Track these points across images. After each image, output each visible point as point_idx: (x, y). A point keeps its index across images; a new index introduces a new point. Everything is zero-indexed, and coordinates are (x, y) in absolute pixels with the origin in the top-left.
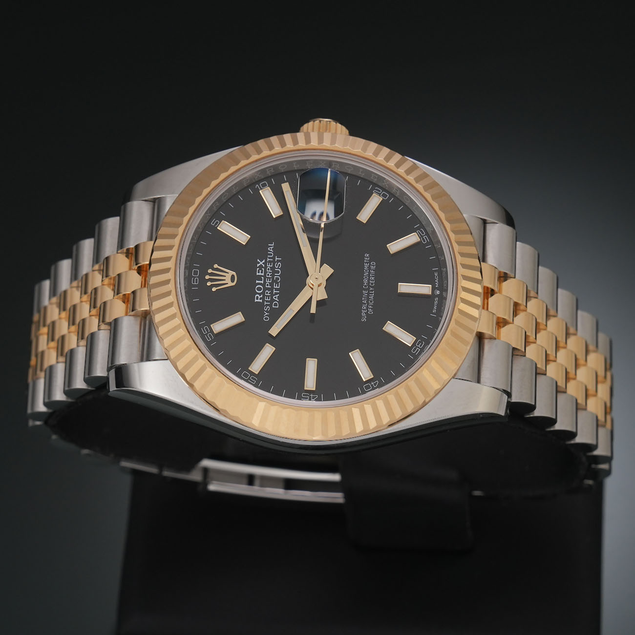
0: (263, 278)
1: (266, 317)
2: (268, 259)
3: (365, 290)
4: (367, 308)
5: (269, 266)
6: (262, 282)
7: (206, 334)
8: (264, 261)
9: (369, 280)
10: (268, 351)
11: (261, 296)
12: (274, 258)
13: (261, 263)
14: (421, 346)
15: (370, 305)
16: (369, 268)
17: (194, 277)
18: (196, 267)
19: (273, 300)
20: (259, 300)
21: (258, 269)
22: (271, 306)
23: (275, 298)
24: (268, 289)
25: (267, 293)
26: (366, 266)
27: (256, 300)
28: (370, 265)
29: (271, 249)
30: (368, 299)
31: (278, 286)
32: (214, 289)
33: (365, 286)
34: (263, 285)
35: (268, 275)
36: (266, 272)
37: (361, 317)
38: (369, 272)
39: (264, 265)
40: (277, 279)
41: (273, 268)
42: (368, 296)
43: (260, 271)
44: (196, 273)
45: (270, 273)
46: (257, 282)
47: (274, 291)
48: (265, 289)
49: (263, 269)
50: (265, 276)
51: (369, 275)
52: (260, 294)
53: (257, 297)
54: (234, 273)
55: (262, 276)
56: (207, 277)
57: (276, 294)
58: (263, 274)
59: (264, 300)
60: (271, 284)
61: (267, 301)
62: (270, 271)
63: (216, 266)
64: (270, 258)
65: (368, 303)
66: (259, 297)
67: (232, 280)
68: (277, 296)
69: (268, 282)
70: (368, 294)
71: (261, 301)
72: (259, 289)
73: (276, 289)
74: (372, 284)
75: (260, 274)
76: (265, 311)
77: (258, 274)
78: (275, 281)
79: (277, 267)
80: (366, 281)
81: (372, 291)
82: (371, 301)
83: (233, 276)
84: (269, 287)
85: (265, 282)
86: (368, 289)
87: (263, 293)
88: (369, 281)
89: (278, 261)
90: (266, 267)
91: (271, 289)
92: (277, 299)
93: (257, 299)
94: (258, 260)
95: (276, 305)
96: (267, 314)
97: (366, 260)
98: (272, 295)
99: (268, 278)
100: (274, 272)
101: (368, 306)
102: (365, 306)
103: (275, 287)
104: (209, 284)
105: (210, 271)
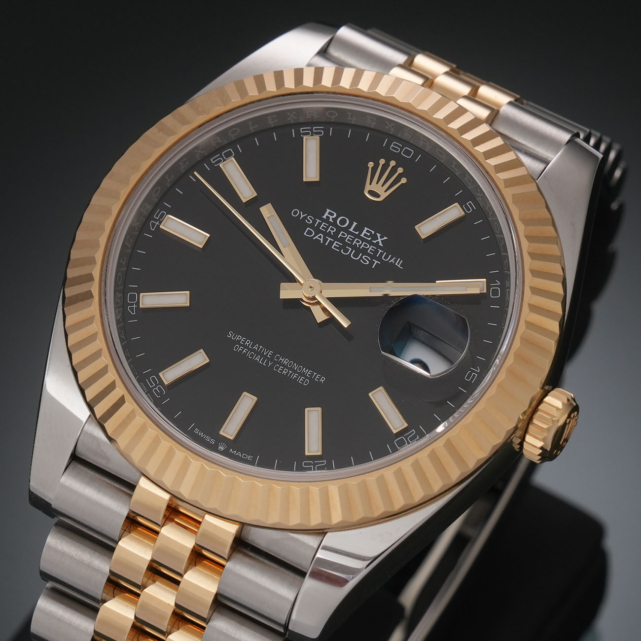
0: (357, 233)
1: (297, 213)
2: (380, 251)
3: (273, 356)
4: (245, 347)
5: (370, 248)
6: (351, 230)
7: (311, 130)
8: (381, 244)
9: (285, 366)
10: (246, 191)
11: (331, 220)
12: (379, 259)
13: (380, 240)
14: (155, 390)
15: (247, 352)
16: (302, 374)
17: (402, 149)
18: (415, 156)
19: (318, 231)
20: (326, 214)
21: (373, 232)
22: (312, 226)
23: (320, 237)
24: (337, 233)
25: (332, 229)
26: (308, 372)
27: (328, 211)
28: (307, 378)
29: (394, 260)
30: (258, 353)
31: (335, 247)
32: (371, 165)
33: (278, 358)
34: (346, 230)
35: (358, 242)
36: (363, 240)
37: (237, 333)
38: (295, 372)
39: (375, 242)
40: (347, 250)
41: (364, 251)
42: (262, 355)
43: (369, 234)
44: (408, 153)
45: (360, 245)
46: (355, 224)
47: (330, 239)
48: (339, 229)
49: (369, 239)
50: (358, 236)
51: (293, 370)
52: (335, 220)
53: (332, 215)
54: (380, 199)
55: (361, 233)
57: (325, 240)
58: (362, 235)
59: (323, 220)
60: (342, 240)
61: (320, 224)
62: (362, 246)
63: (404, 180)
64: (382, 254)
65: (251, 350)
66: (331, 217)
67: (371, 193)
68: (322, 240)
69: (348, 237)
70: (265, 357)
71: (324, 217)
72: (343, 222)
73: (331, 243)
74: (277, 368)
75: (364, 232)
76: (307, 216)
77: (366, 229)
78: (344, 246)
79: (363, 257)
80: (285, 361)
81: (267, 363)
82: (252, 355)
83: (378, 196)
84: (340, 235)
85: (349, 233)
86: (272, 359)
87: (334, 224)
88: (283, 365)
89: (372, 263)
90: (371, 243)
91: (335, 237)
92: (317, 237)
93: (330, 213)
94: (385, 238)
95: (309, 233)
96: (302, 216)
97: (316, 375)
98: (326, 234)
99: (354, 240)
100: (358, 251)
101: (248, 348)
102: (249, 345)
103: (336, 242)
104: (382, 161)
105: (400, 170)
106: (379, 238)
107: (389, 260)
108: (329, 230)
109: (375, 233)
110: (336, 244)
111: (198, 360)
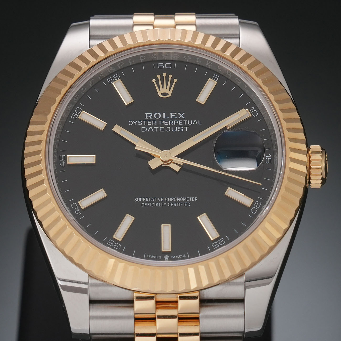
0: (168, 118)
1: (132, 123)
2: (185, 121)
3: (164, 200)
4: (147, 202)
5: (179, 122)
6: (164, 118)
7: (113, 78)
8: (183, 118)
10: (100, 124)
11: (151, 118)
12: (187, 125)
13: (181, 116)
14: (115, 247)
15: (150, 204)
16: (184, 201)
17: (164, 65)
18: (173, 66)
19: (148, 127)
20: (147, 116)
21: (176, 114)
22: (143, 125)
24: (158, 123)
25: (154, 122)
26: (187, 199)
27: (147, 114)
28: (187, 202)
29: (195, 122)
31: (161, 130)
32: (154, 81)
33: (167, 199)
34: (162, 119)
35: (171, 122)
36: (173, 120)
37: (139, 197)
38: (180, 202)
39: (180, 118)
40: (168, 129)
41: (177, 125)
42: (158, 202)
43: (174, 116)
44: (168, 66)
45: (173, 123)
46: (164, 114)
47: (156, 128)
48: (158, 121)
49: (176, 118)
50: (169, 119)
51: (178, 202)
52: (153, 116)
53: (150, 115)
54: (169, 95)
56: (164, 75)
57: (154, 129)
58: (171, 118)
59: (147, 120)
60: (163, 125)
61: (146, 123)
62: (175, 123)
63: (175, 80)
64: (187, 122)
65: (152, 202)
66: (150, 116)
67: (163, 94)
68: (152, 130)
69: (165, 122)
70: (160, 202)
71: (147, 118)
72: (157, 116)
73: (158, 129)
74: (170, 204)
75: (171, 116)
76: (138, 122)
77: (171, 114)
78: (166, 127)
79: (179, 128)
80: (172, 199)
81: (163, 205)
82: (153, 205)
83: (167, 94)
84: (160, 123)
85: (164, 120)
86: (164, 202)
87: (154, 119)
88: (172, 202)
89: (185, 129)
90: (178, 120)
91: (158, 125)
92: (149, 130)
93: (148, 115)
94: (184, 113)
95: (144, 129)
96: (135, 123)
97: (192, 199)
98: (153, 126)
99: (168, 122)
100: (174, 127)
101: (149, 202)
102: (148, 200)
103: (160, 128)
104: (159, 76)
105: (170, 76)
106: (180, 115)
107: (193, 123)
108: (153, 123)
109: (177, 113)
110: (161, 128)
111: (128, 220)
